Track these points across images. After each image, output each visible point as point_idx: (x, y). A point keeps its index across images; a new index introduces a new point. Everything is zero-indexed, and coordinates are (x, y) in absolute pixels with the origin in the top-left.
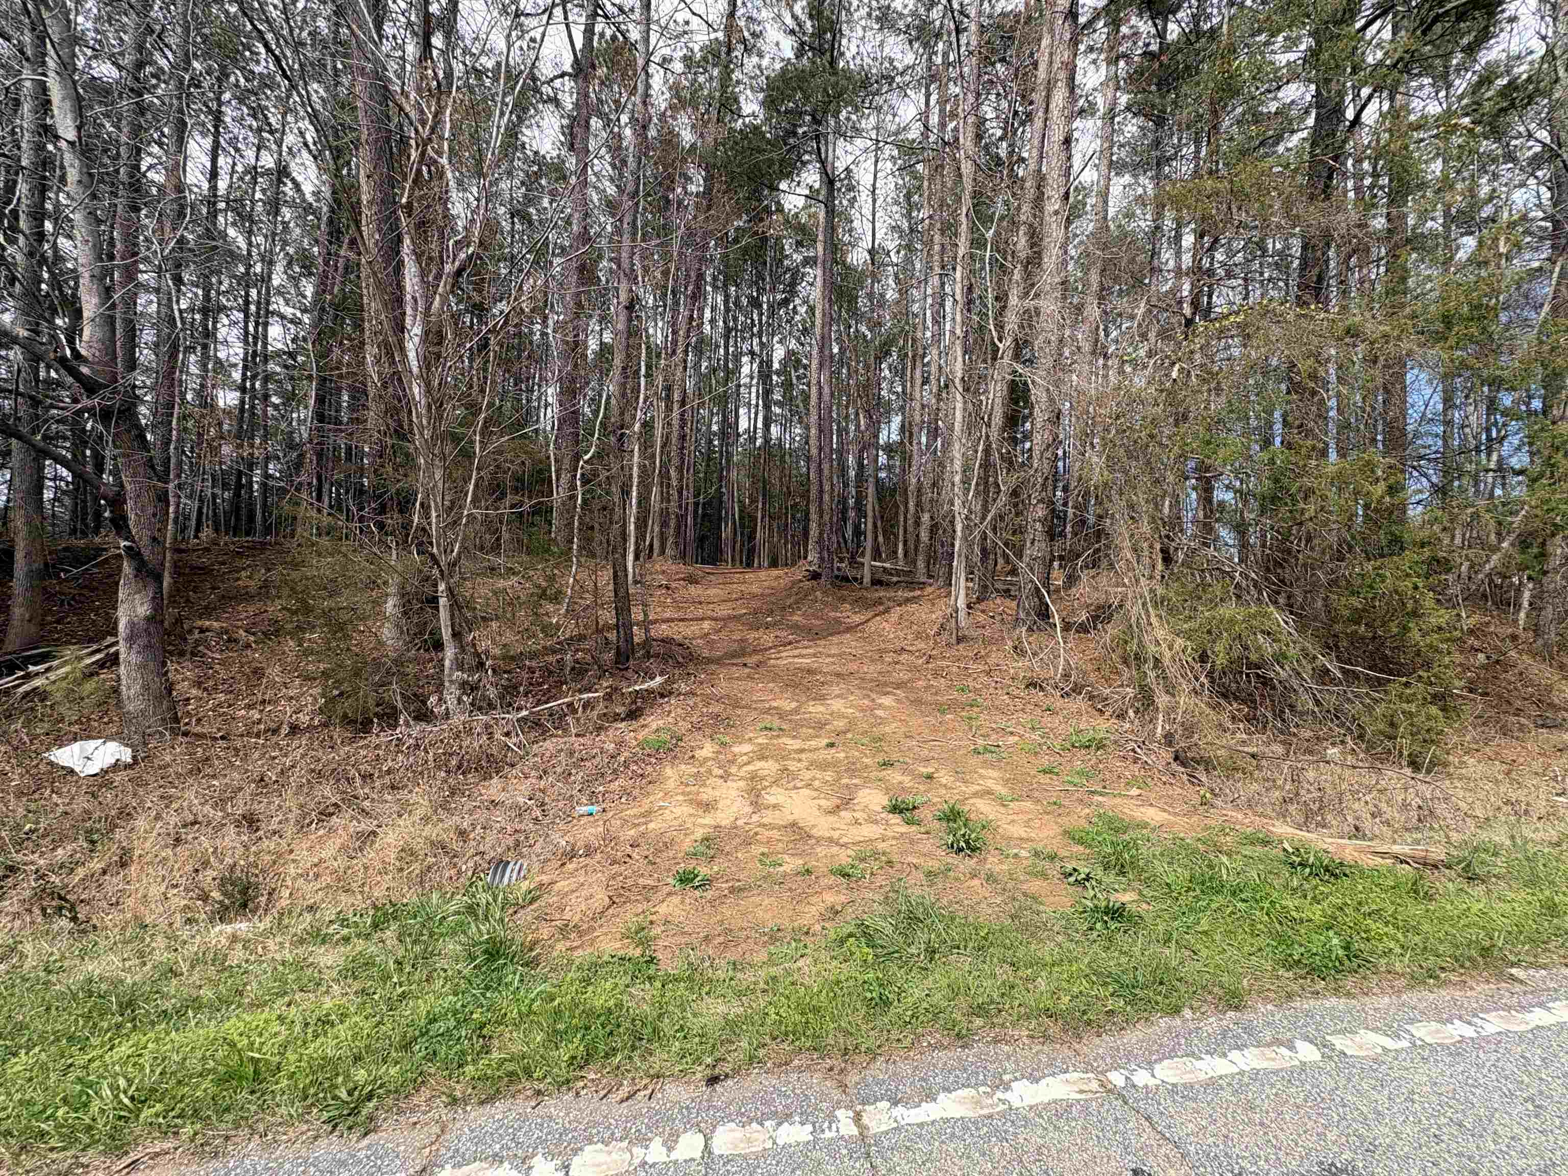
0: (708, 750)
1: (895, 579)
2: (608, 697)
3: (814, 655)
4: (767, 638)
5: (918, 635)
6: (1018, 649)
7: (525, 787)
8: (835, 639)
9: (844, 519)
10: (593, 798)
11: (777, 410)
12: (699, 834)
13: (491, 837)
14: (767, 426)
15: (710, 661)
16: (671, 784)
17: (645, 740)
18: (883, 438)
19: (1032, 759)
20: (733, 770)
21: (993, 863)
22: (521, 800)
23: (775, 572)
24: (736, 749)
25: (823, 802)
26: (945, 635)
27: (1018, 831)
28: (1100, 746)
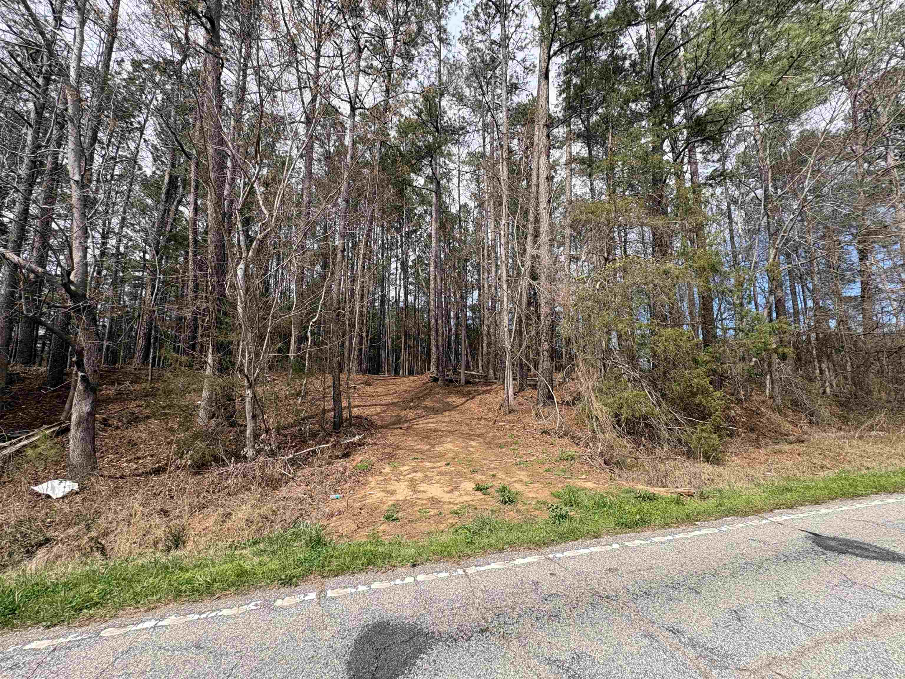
0: (387, 469)
1: (477, 380)
2: (334, 446)
3: (437, 422)
4: (411, 414)
5: (489, 410)
6: (538, 416)
7: (300, 490)
8: (447, 413)
9: (449, 348)
10: (336, 492)
11: (411, 287)
12: (390, 503)
13: (288, 513)
14: (406, 296)
15: (382, 427)
16: (373, 484)
17: (356, 466)
18: (469, 303)
19: (542, 466)
20: (402, 477)
21: (520, 506)
22: (300, 495)
23: (412, 378)
24: (402, 468)
25: (446, 489)
26: (503, 409)
27: (531, 495)
28: (572, 459)
